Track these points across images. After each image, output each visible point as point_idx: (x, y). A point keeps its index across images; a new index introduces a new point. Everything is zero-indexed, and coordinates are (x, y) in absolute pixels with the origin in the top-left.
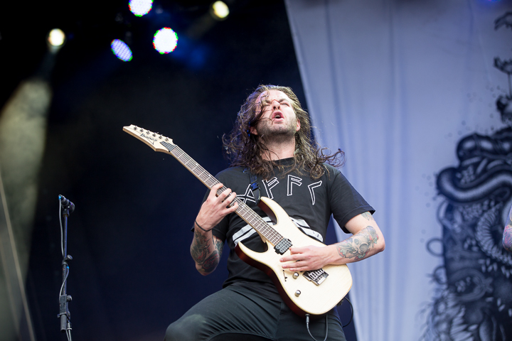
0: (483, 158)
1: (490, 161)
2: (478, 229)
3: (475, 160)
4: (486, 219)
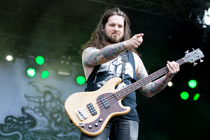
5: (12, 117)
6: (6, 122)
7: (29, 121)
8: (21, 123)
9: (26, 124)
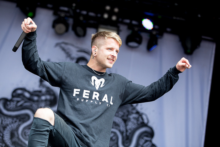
0: (23, 100)
1: (25, 102)
2: (6, 129)
3: (19, 99)
4: (12, 127)
5: (24, 90)
6: (13, 96)
7: (48, 97)
8: (36, 98)
9: (42, 101)
